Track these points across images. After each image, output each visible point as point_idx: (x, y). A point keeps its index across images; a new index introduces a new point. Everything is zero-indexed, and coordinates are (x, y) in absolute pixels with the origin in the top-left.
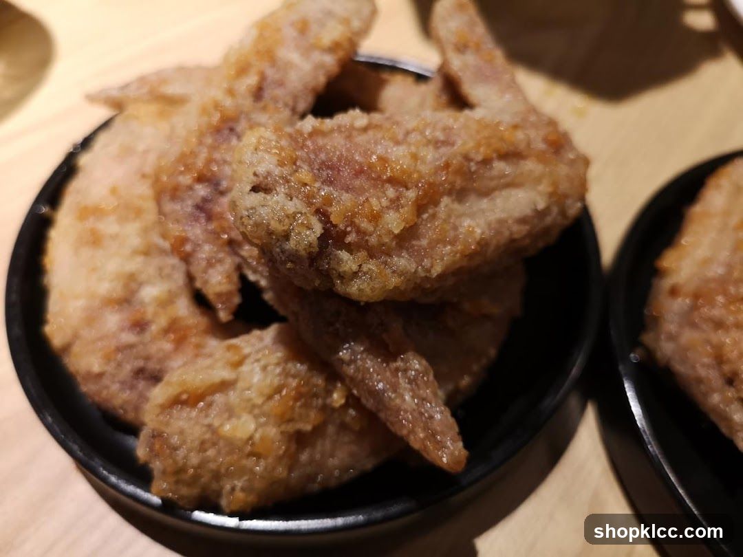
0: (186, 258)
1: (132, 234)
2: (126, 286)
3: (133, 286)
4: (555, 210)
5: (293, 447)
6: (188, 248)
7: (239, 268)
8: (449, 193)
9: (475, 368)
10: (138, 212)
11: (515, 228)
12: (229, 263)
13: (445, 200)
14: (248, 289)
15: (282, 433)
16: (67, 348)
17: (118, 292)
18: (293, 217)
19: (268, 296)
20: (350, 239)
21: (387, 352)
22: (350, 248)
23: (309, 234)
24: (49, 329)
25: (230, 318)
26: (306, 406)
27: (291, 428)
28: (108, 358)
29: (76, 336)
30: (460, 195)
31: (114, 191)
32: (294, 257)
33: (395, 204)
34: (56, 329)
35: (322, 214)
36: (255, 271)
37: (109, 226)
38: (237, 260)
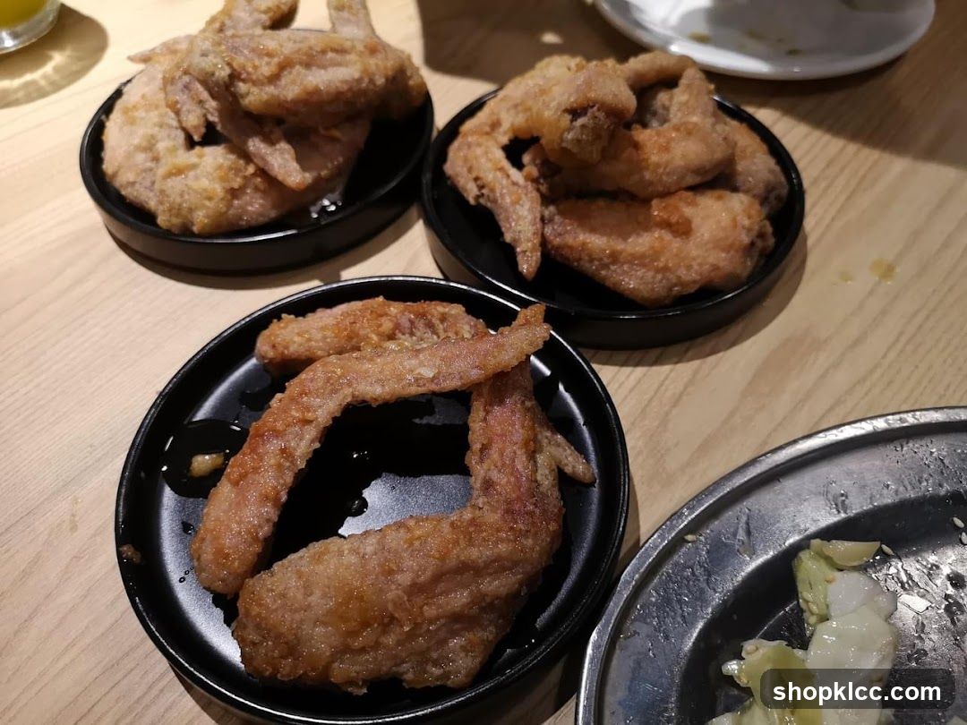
0: (177, 113)
1: (154, 116)
2: (149, 141)
3: (153, 142)
4: (366, 80)
5: (229, 197)
6: (179, 106)
7: (205, 116)
8: (301, 64)
9: (330, 165)
10: (157, 107)
11: (339, 84)
12: (199, 111)
13: (298, 67)
14: (210, 126)
15: (224, 188)
16: (115, 174)
17: (144, 144)
18: (216, 65)
19: (219, 128)
20: (243, 76)
21: (271, 142)
22: (244, 81)
23: (223, 73)
24: (104, 167)
25: (200, 140)
26: (236, 175)
27: (228, 185)
28: (138, 175)
29: (120, 167)
30: (308, 66)
31: (143, 97)
32: (217, 84)
33: (268, 64)
34: (108, 167)
35: (229, 64)
36: (212, 115)
37: (141, 113)
38: (204, 111)
